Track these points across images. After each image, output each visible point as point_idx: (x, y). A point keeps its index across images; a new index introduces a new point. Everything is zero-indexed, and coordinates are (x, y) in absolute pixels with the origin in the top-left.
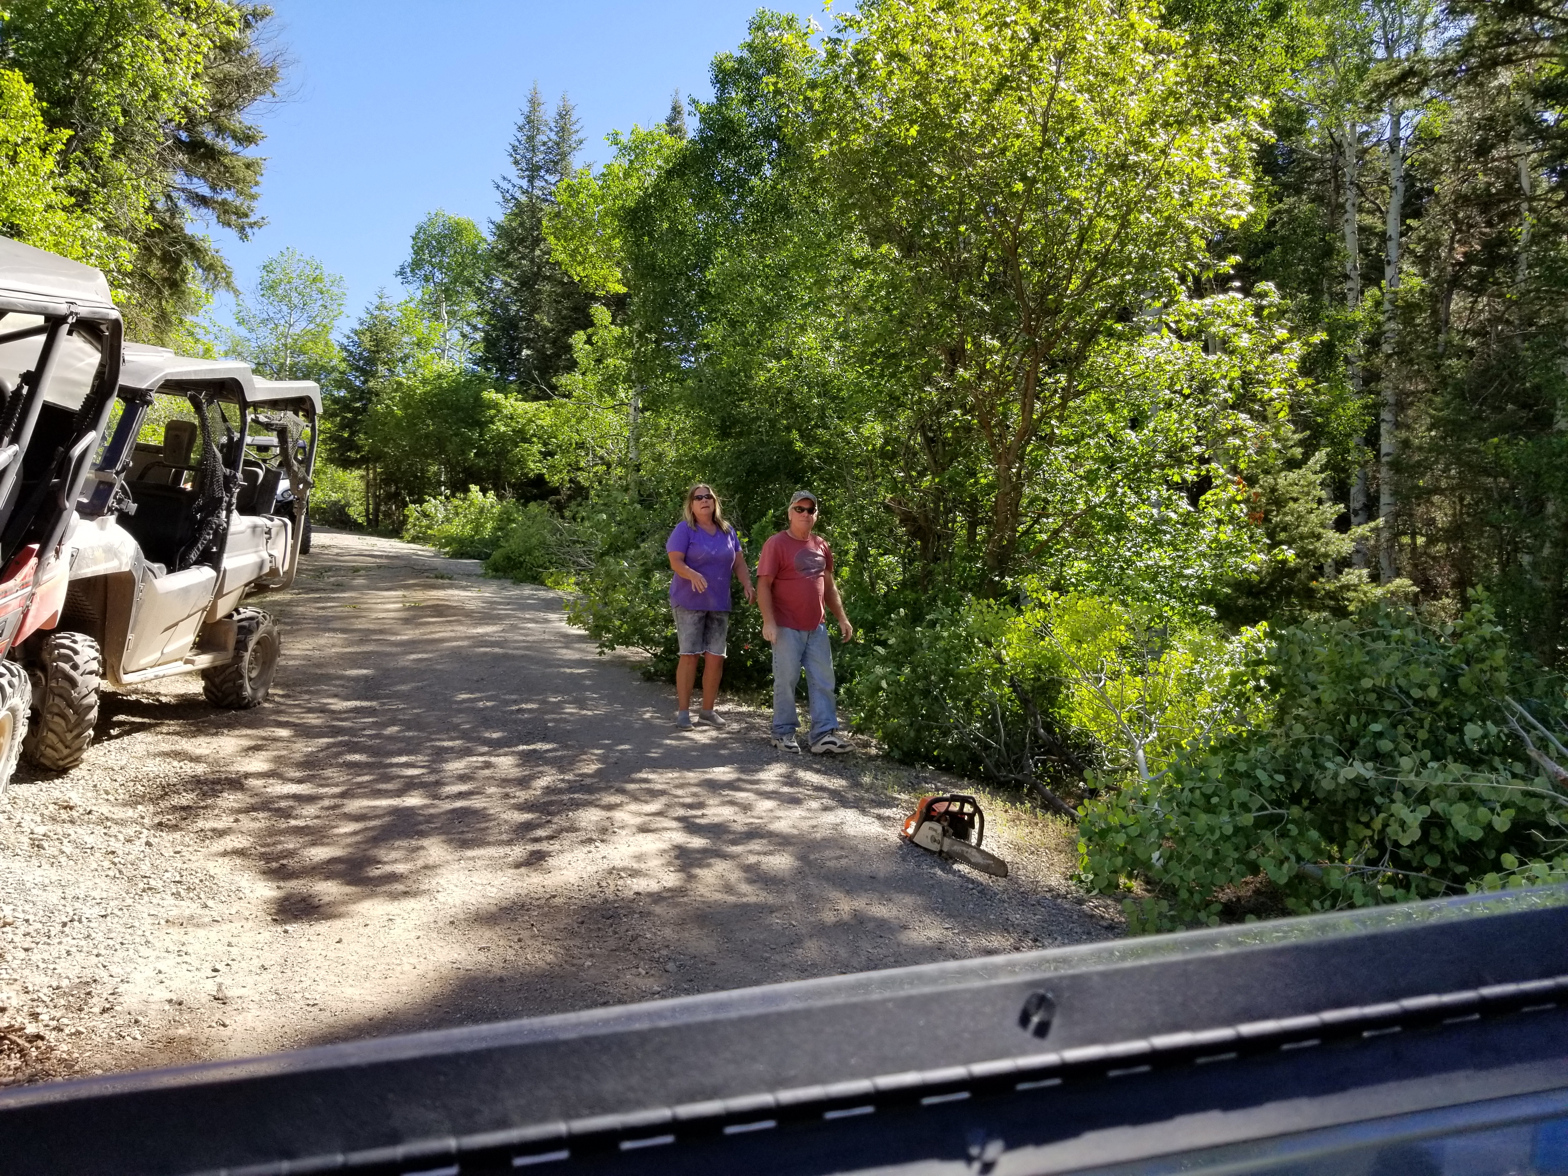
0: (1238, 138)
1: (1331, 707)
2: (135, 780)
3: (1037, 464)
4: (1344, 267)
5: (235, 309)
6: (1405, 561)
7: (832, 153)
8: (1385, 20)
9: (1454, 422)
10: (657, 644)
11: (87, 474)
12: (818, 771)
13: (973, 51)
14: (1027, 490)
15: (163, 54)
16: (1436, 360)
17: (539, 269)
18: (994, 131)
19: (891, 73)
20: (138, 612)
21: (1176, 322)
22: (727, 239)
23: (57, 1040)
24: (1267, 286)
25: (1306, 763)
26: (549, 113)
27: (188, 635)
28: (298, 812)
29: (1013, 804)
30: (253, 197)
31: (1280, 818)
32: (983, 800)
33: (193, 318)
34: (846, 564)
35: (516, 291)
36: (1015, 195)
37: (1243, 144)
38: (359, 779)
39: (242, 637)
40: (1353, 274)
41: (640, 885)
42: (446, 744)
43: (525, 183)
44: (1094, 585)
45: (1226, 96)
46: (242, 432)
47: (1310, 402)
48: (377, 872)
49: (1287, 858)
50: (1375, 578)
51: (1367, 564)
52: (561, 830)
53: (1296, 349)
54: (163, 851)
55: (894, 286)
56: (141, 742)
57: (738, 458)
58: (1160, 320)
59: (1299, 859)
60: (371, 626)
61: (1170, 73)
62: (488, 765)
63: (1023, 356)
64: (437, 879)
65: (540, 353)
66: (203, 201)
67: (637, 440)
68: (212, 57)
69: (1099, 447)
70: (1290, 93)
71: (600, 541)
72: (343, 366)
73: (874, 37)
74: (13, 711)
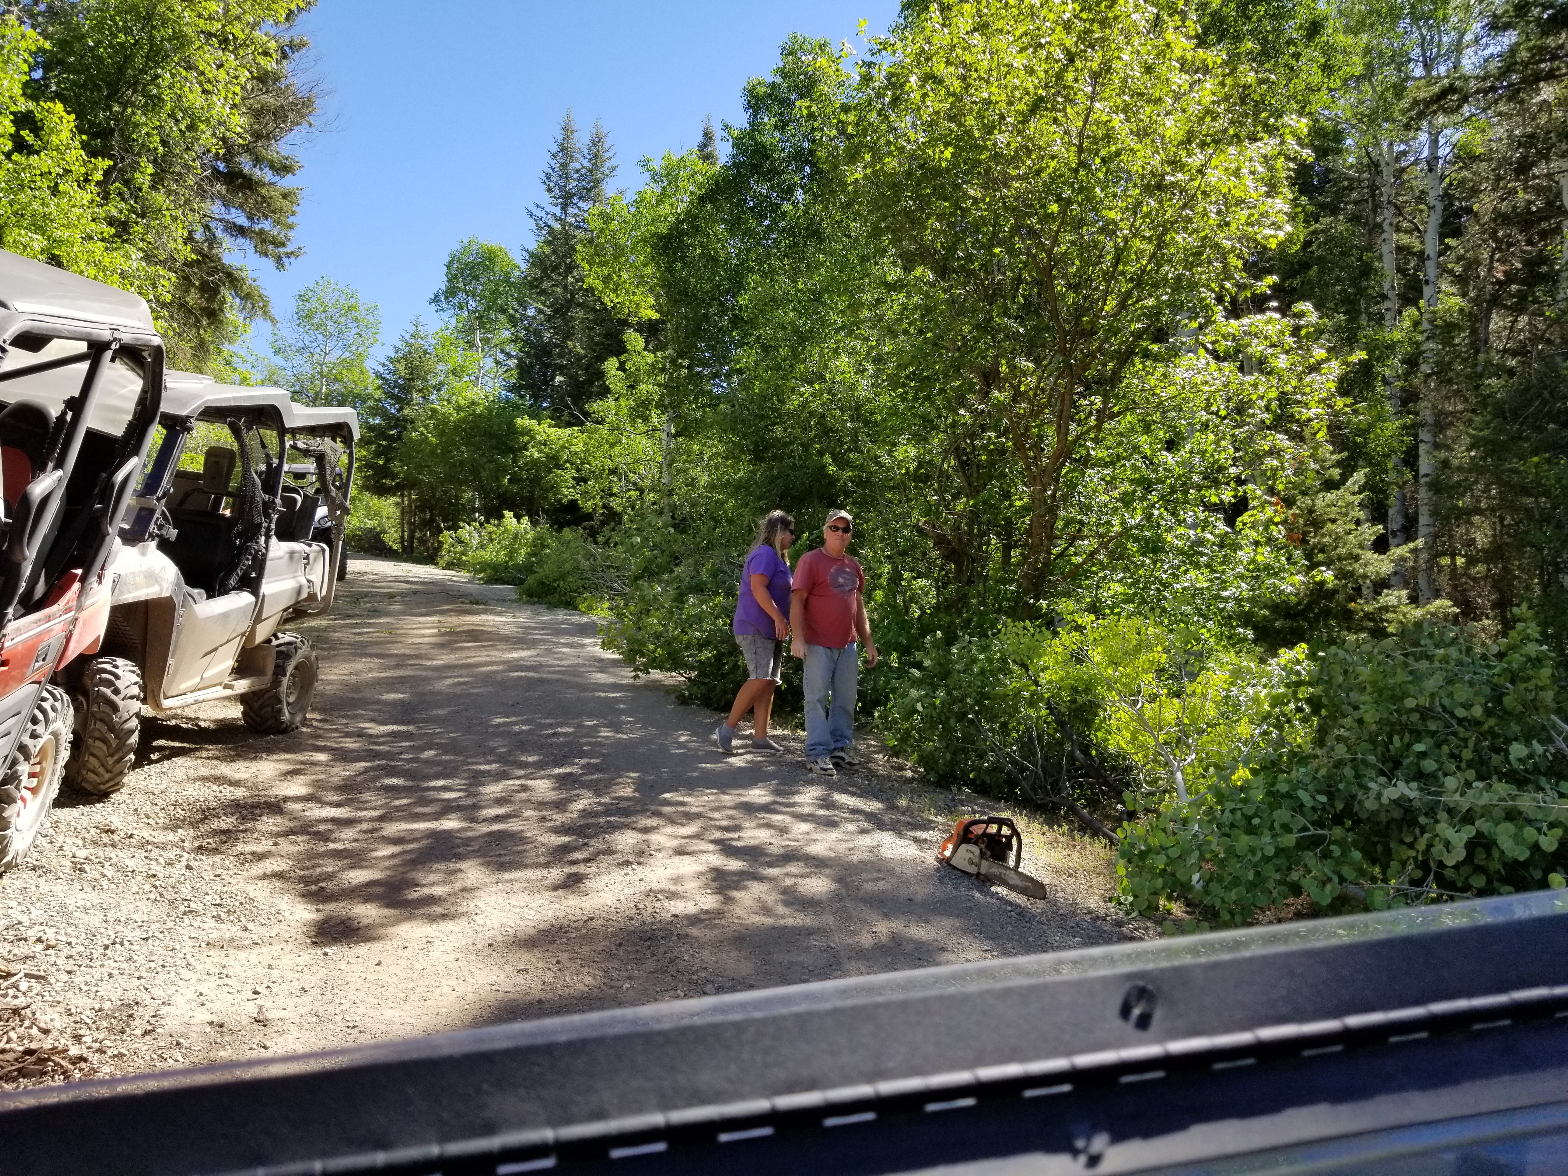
0: (1276, 157)
1: (1374, 727)
2: (175, 804)
3: (1072, 486)
4: (1381, 287)
5: (272, 339)
6: (1443, 581)
7: (866, 177)
8: (1424, 38)
9: (1493, 442)
10: (692, 668)
11: (128, 500)
12: (853, 794)
13: (1008, 73)
14: (1062, 513)
15: (201, 85)
16: (1475, 379)
17: (572, 296)
18: (1029, 152)
19: (925, 95)
20: (178, 637)
21: (1213, 343)
22: (760, 265)
23: (100, 1062)
24: (1305, 306)
25: (1349, 783)
26: (582, 141)
27: (227, 660)
28: (336, 835)
29: (1051, 827)
30: (290, 227)
31: (1324, 837)
32: (1020, 822)
33: (231, 347)
34: (880, 587)
35: (549, 319)
36: (1050, 217)
37: (1280, 163)
38: (397, 803)
39: (280, 662)
40: (1391, 294)
41: (678, 907)
42: (482, 767)
43: (558, 211)
44: (1131, 607)
45: (1263, 115)
46: (281, 457)
47: (1349, 421)
48: (416, 895)
49: (1330, 880)
50: (1414, 600)
51: (1406, 585)
52: (598, 853)
53: (1335, 369)
54: (204, 874)
55: (928, 310)
56: (181, 766)
57: (771, 482)
58: (1197, 340)
59: (1342, 880)
60: (408, 652)
61: (1206, 93)
62: (524, 789)
63: (1058, 378)
64: (475, 902)
65: (573, 379)
66: (241, 231)
67: (670, 465)
68: (249, 87)
69: (1135, 468)
70: (1326, 113)
71: (634, 564)
72: (378, 394)
73: (908, 60)
74: (56, 735)
